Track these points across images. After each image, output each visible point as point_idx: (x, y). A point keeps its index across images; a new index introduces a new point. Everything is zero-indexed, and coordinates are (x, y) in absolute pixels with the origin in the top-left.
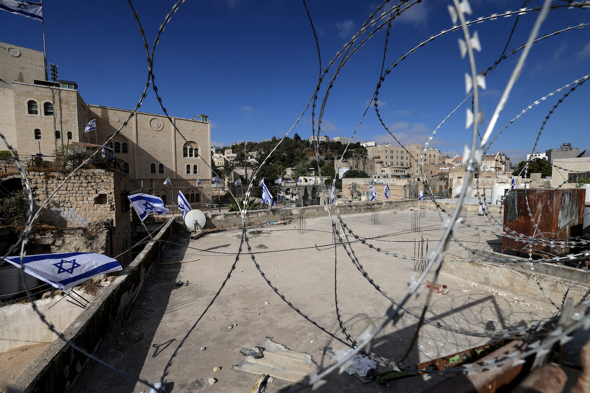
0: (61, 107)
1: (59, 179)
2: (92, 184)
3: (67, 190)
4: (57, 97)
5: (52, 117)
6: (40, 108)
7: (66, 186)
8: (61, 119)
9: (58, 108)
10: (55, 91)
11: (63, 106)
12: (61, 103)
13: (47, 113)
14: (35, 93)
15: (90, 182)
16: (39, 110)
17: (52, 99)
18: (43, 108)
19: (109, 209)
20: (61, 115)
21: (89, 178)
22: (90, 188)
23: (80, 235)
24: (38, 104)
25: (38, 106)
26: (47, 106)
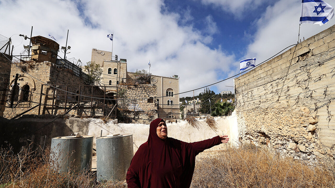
0: (120, 70)
1: (133, 89)
2: (147, 92)
3: (136, 95)
4: (119, 66)
5: (116, 75)
6: (112, 71)
7: (136, 93)
8: (120, 76)
9: (119, 71)
10: (118, 63)
11: (121, 70)
12: (120, 68)
13: (115, 73)
14: (111, 65)
15: (146, 91)
16: (112, 72)
17: (117, 67)
18: (113, 70)
19: (154, 105)
20: (120, 74)
21: (146, 88)
22: (145, 94)
23: (146, 114)
24: (112, 69)
25: (112, 70)
26: (115, 70)
